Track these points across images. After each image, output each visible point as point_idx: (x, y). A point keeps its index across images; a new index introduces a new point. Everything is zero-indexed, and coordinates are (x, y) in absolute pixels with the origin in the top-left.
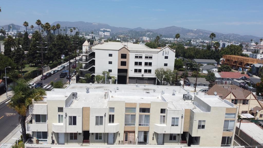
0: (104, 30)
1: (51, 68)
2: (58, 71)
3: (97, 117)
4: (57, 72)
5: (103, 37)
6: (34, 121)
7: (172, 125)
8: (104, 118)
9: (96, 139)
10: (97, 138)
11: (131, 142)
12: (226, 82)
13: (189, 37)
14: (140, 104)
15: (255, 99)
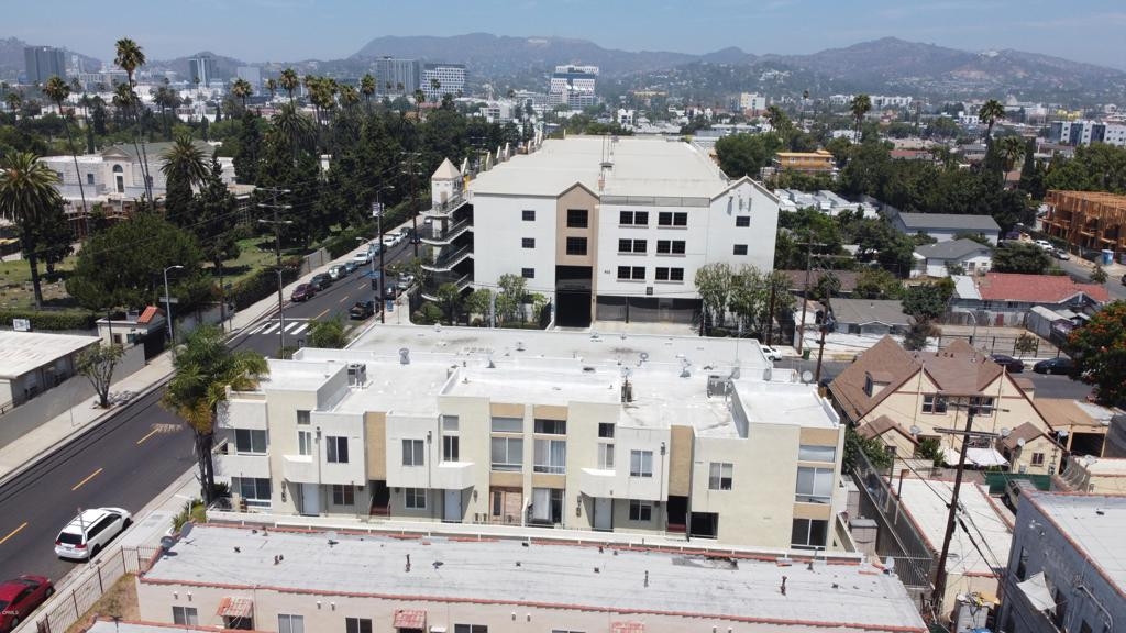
0: (571, 70)
1: (332, 255)
2: (357, 267)
3: (406, 443)
4: (352, 271)
5: (565, 100)
6: (232, 447)
7: (633, 474)
8: (426, 445)
9: (408, 505)
10: (410, 503)
11: (510, 519)
12: (1002, 316)
13: (963, 87)
14: (535, 408)
15: (1018, 394)
